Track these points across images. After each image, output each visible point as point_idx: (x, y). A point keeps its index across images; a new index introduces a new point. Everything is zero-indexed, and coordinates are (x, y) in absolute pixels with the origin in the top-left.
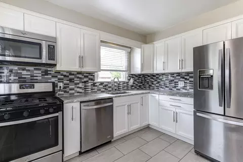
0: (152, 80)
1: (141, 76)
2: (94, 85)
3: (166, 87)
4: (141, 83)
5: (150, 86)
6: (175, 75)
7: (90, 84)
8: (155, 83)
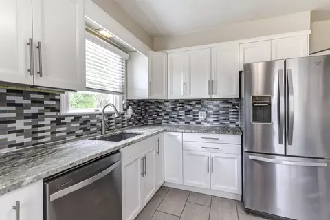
0: (158, 110)
1: (141, 104)
2: (59, 121)
3: (181, 119)
4: (141, 115)
5: (154, 119)
6: (194, 103)
7: (47, 121)
8: (163, 114)
